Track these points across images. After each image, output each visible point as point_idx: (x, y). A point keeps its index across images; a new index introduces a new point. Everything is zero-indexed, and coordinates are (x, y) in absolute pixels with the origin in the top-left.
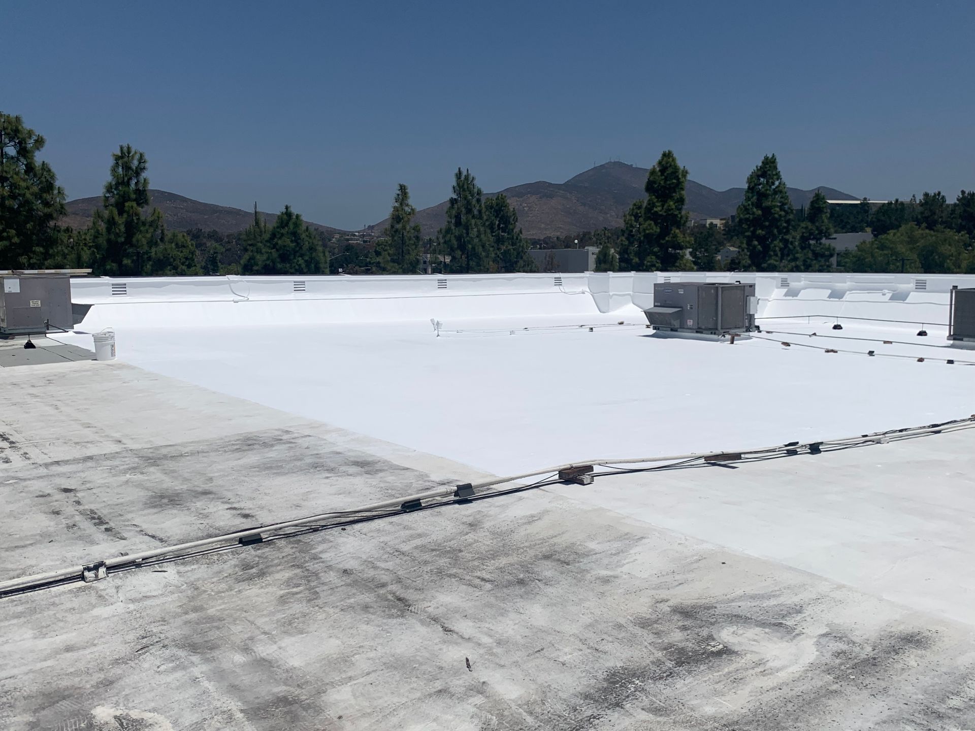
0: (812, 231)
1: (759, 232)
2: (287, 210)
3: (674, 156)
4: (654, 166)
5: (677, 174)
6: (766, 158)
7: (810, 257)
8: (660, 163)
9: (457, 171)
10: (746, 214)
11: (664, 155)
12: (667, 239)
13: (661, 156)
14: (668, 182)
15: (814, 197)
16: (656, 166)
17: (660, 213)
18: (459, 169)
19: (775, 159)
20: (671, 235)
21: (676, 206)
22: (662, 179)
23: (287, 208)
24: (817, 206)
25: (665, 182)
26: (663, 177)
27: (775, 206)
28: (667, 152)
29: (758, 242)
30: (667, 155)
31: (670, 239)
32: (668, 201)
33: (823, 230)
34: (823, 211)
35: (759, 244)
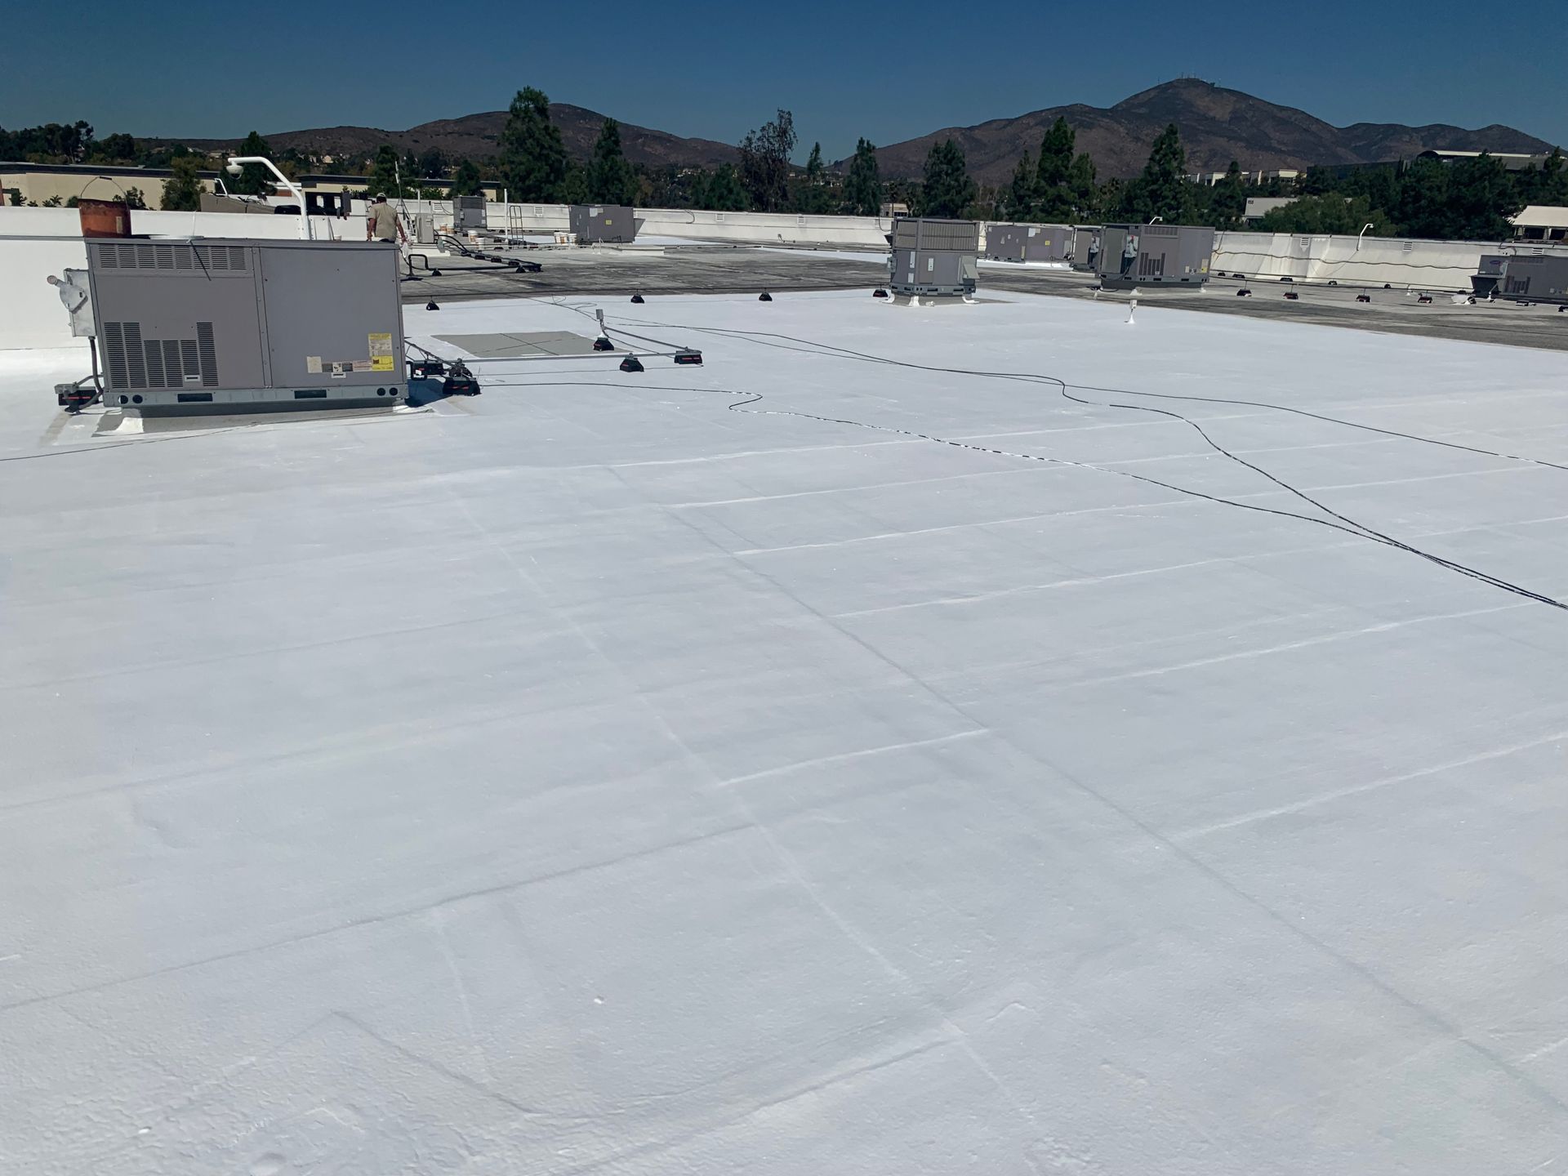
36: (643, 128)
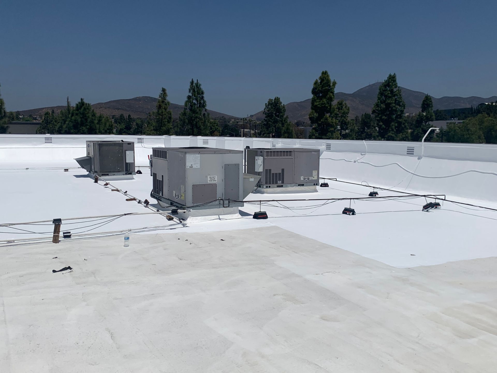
0: (422, 117)
1: (384, 117)
2: (82, 101)
3: (328, 74)
4: (317, 79)
5: (329, 84)
6: (390, 75)
7: (421, 132)
8: (320, 78)
9: (191, 81)
10: (377, 107)
11: (323, 73)
12: (322, 120)
13: (321, 74)
14: (324, 88)
15: (425, 98)
16: (318, 79)
17: (318, 106)
18: (192, 79)
19: (395, 76)
20: (324, 119)
21: (327, 102)
22: (321, 87)
23: (82, 100)
24: (426, 103)
25: (322, 89)
26: (321, 86)
27: (392, 103)
28: (325, 72)
29: (383, 123)
30: (325, 73)
31: (323, 121)
32: (323, 99)
33: (428, 117)
34: (430, 106)
35: (384, 124)
36: (178, 105)
